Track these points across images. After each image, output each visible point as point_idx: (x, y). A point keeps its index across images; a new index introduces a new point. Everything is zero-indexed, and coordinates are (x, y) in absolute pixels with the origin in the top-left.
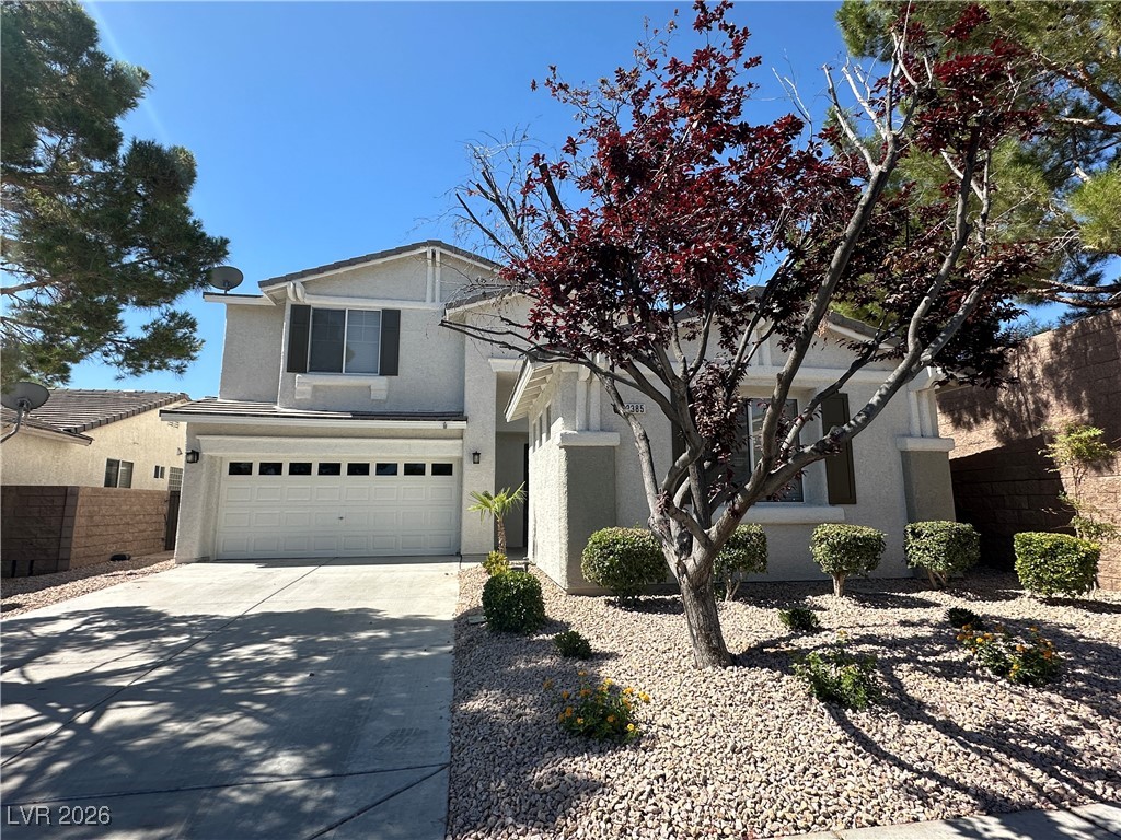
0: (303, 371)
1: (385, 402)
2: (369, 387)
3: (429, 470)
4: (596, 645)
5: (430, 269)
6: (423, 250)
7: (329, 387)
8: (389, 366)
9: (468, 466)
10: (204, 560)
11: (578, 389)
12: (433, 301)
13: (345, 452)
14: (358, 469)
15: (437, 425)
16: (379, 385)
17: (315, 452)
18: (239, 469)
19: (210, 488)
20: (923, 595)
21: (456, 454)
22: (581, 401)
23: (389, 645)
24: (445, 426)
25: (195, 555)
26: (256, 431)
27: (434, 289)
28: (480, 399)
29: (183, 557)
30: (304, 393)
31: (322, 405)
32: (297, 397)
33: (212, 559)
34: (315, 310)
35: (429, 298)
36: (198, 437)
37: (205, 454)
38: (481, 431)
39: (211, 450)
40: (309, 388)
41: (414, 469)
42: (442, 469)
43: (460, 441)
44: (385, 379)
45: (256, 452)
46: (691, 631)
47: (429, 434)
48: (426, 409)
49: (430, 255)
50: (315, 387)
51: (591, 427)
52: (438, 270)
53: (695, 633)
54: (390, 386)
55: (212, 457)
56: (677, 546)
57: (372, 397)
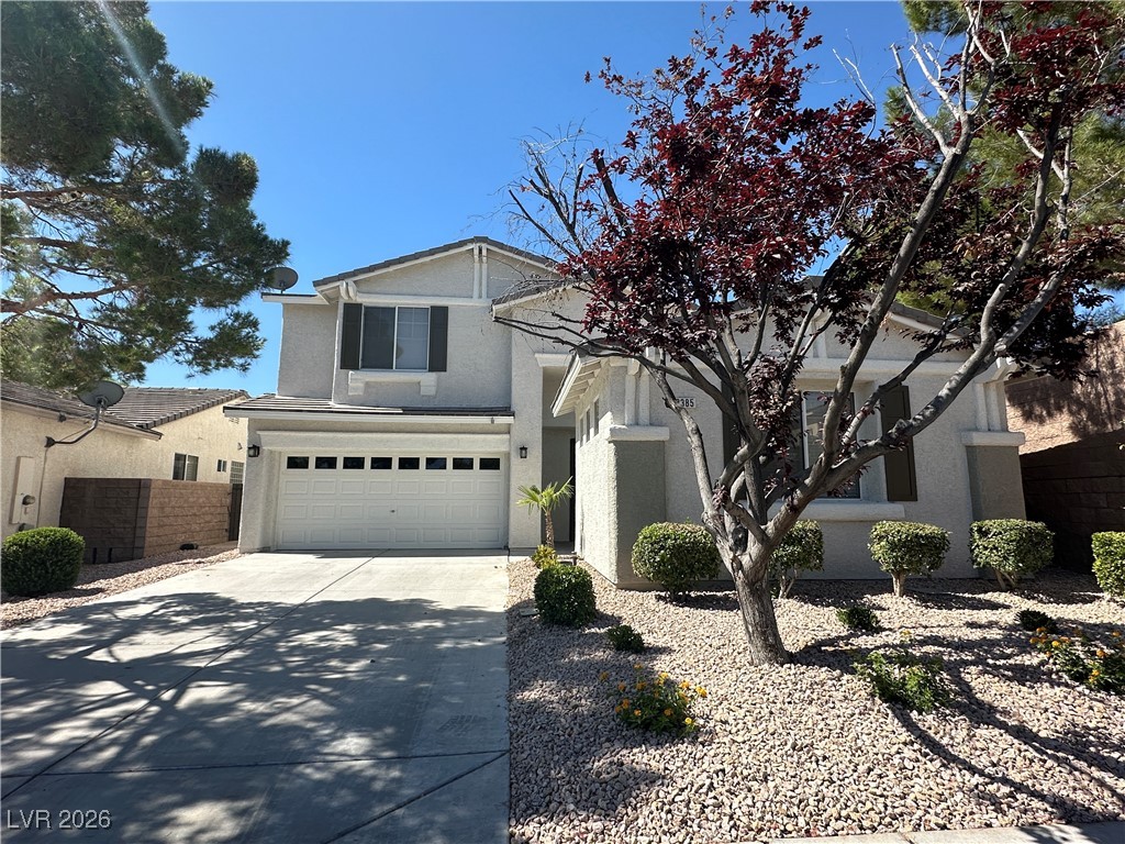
0: (355, 368)
1: (435, 397)
2: (419, 383)
3: (476, 464)
4: (648, 640)
5: (477, 265)
6: (470, 247)
7: (380, 383)
8: (438, 362)
9: (516, 460)
10: (265, 550)
11: (627, 383)
12: (480, 297)
13: (396, 447)
14: (409, 463)
15: (484, 420)
16: (428, 381)
17: (368, 447)
18: (297, 463)
19: (270, 481)
20: (988, 596)
21: (504, 449)
22: (630, 396)
23: (445, 635)
24: (493, 421)
25: (257, 545)
26: (311, 426)
27: (481, 285)
28: (526, 394)
29: (247, 547)
30: (355, 389)
31: (375, 401)
32: (350, 394)
33: (272, 549)
34: (366, 308)
35: (476, 294)
36: (258, 432)
37: (265, 448)
38: (527, 425)
39: (271, 444)
40: (361, 385)
41: (462, 464)
42: (490, 464)
43: (507, 436)
44: (433, 376)
45: (312, 448)
46: (747, 628)
47: (477, 429)
48: (474, 404)
49: (476, 252)
50: (367, 384)
51: (641, 422)
52: (485, 266)
53: (750, 629)
54: (439, 381)
55: (271, 452)
56: (731, 541)
57: (422, 393)
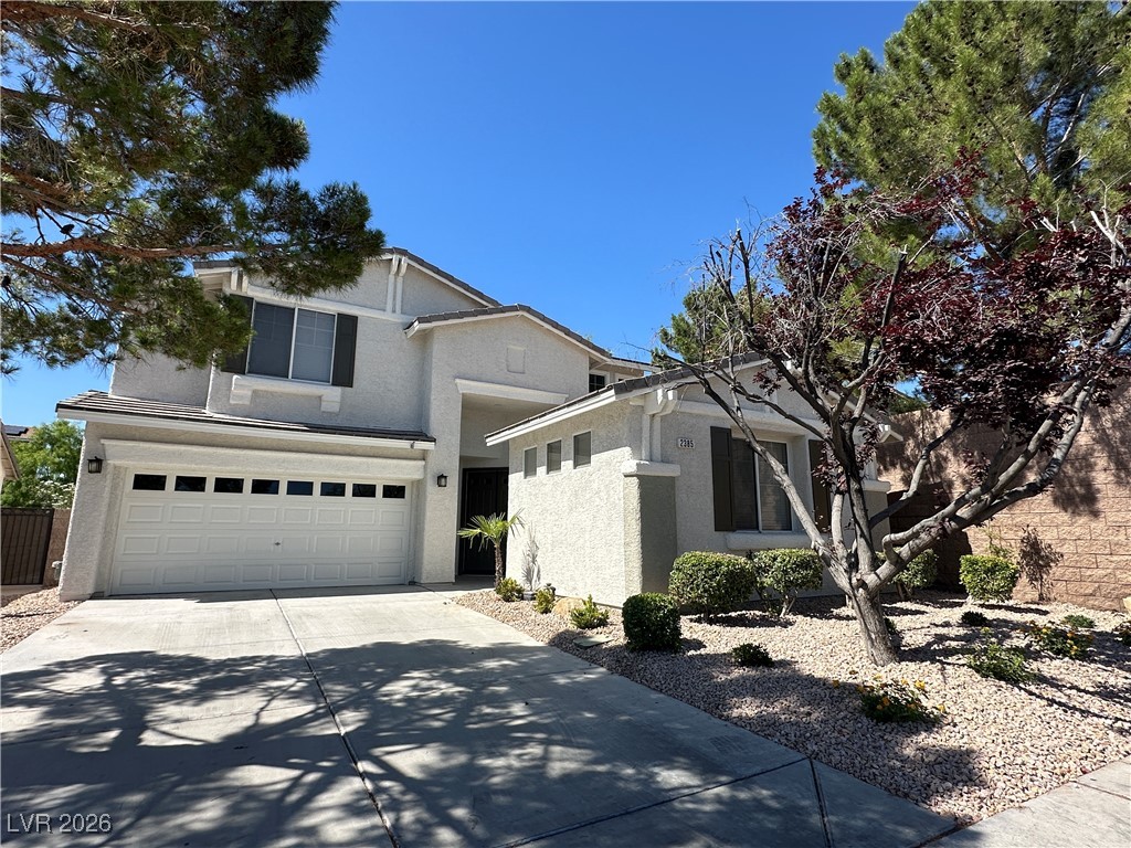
0: (242, 372)
1: (337, 415)
2: (320, 397)
3: (379, 491)
5: (391, 277)
6: (389, 257)
7: (272, 393)
8: (343, 375)
9: (432, 489)
10: (94, 597)
11: (644, 422)
12: (394, 311)
13: (283, 468)
14: (300, 488)
15: (404, 444)
16: (332, 396)
17: (248, 466)
18: (150, 482)
19: (111, 506)
21: (418, 476)
22: (646, 434)
24: (412, 446)
25: (90, 591)
26: (182, 438)
27: (394, 299)
28: (445, 419)
29: (73, 593)
30: (241, 397)
31: (265, 414)
32: (232, 402)
33: (106, 594)
34: (258, 303)
35: (389, 307)
36: (103, 441)
37: (111, 462)
38: (446, 453)
39: (120, 458)
40: (250, 393)
41: (364, 491)
42: (394, 492)
43: (423, 463)
44: (338, 390)
45: (172, 463)
47: (389, 453)
49: (395, 263)
50: (255, 392)
51: (654, 458)
52: (400, 280)
54: (343, 397)
55: (115, 467)
57: (322, 409)
